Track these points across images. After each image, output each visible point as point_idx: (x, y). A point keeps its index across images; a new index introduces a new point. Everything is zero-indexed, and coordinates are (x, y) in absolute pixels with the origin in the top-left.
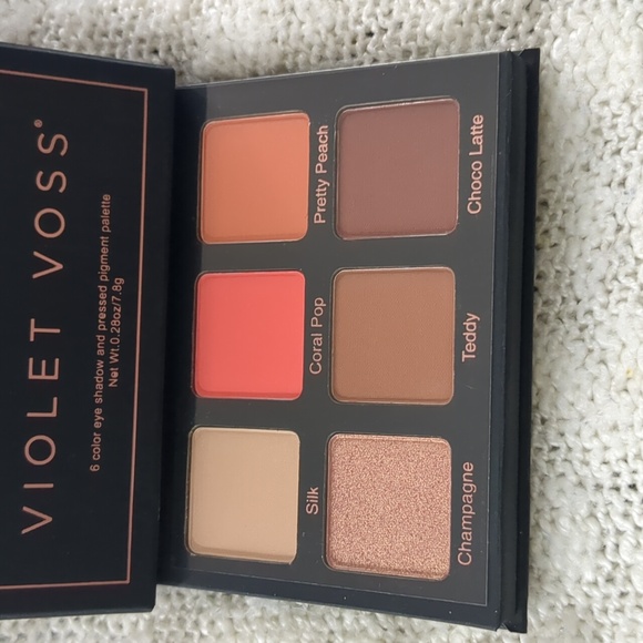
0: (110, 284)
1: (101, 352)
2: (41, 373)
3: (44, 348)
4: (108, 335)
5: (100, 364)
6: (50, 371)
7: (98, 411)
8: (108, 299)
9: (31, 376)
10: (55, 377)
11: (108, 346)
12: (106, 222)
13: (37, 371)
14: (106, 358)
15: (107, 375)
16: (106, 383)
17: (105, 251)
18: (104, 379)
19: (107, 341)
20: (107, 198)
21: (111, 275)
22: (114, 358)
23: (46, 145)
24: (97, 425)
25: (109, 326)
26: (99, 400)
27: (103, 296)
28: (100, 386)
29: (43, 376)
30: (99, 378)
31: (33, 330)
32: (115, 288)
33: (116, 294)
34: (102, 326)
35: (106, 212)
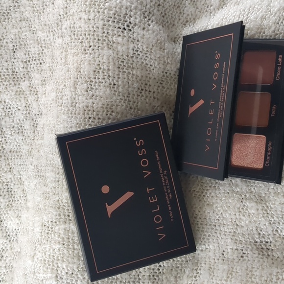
0: (163, 173)
1: (166, 191)
2: (153, 200)
3: (152, 194)
4: (166, 186)
5: (166, 194)
6: (155, 199)
7: (169, 206)
8: (164, 177)
9: (151, 202)
10: (156, 200)
11: (167, 189)
12: (158, 158)
13: (152, 200)
14: (167, 192)
15: (169, 196)
16: (169, 198)
17: (159, 165)
18: (168, 197)
19: (166, 188)
20: (156, 152)
21: (163, 171)
22: (169, 191)
23: (138, 144)
24: (170, 209)
25: (166, 184)
26: (169, 203)
27: (162, 177)
28: (168, 199)
29: (154, 201)
30: (167, 197)
31: (148, 190)
32: (165, 174)
33: (165, 175)
34: (164, 184)
35: (157, 155)
